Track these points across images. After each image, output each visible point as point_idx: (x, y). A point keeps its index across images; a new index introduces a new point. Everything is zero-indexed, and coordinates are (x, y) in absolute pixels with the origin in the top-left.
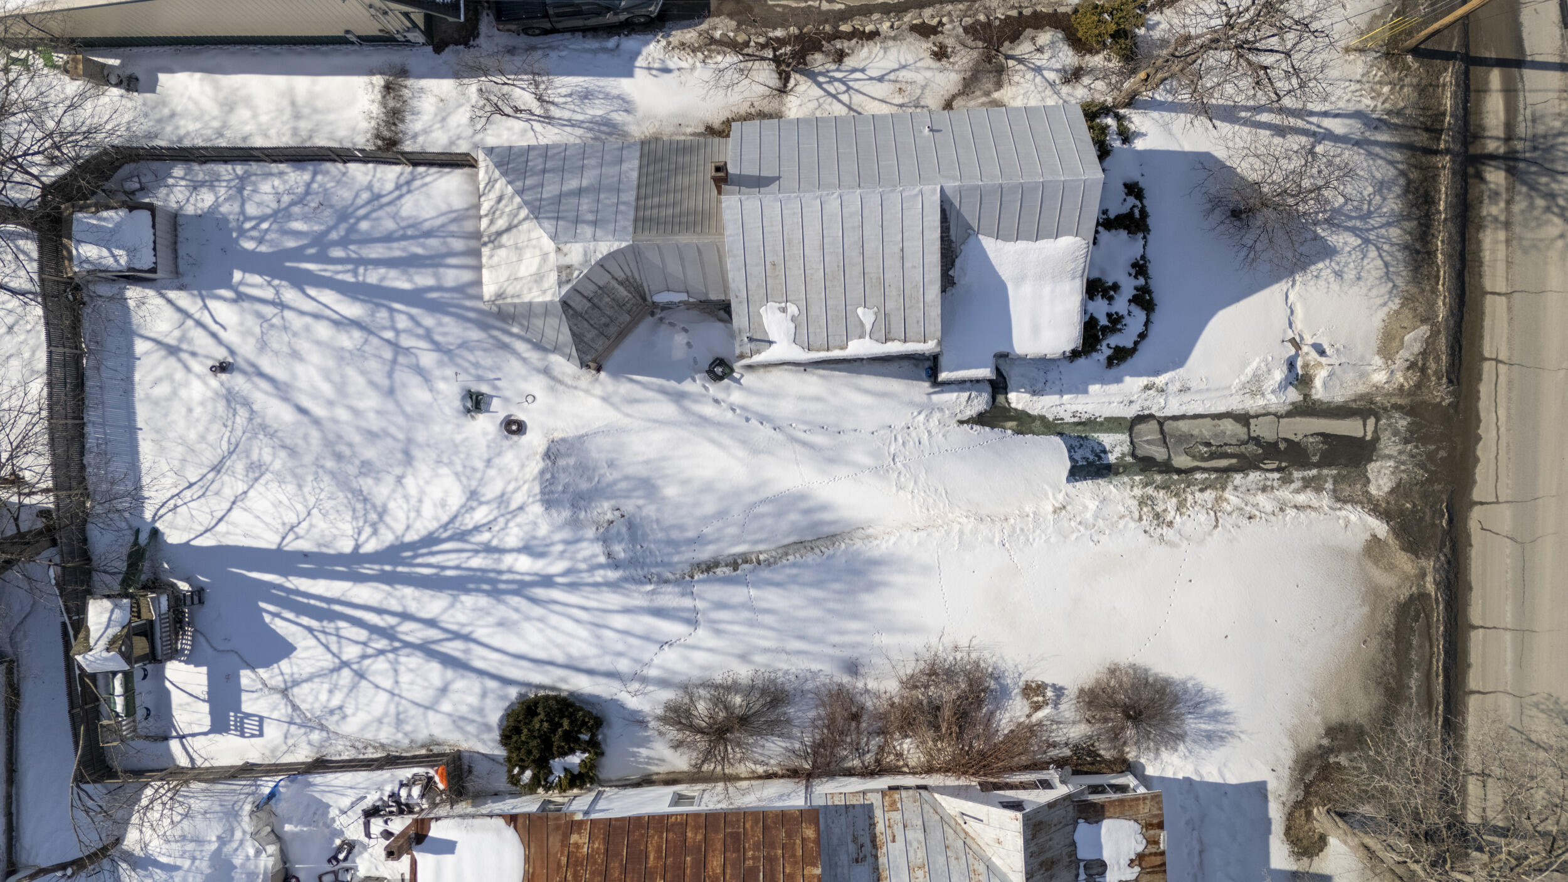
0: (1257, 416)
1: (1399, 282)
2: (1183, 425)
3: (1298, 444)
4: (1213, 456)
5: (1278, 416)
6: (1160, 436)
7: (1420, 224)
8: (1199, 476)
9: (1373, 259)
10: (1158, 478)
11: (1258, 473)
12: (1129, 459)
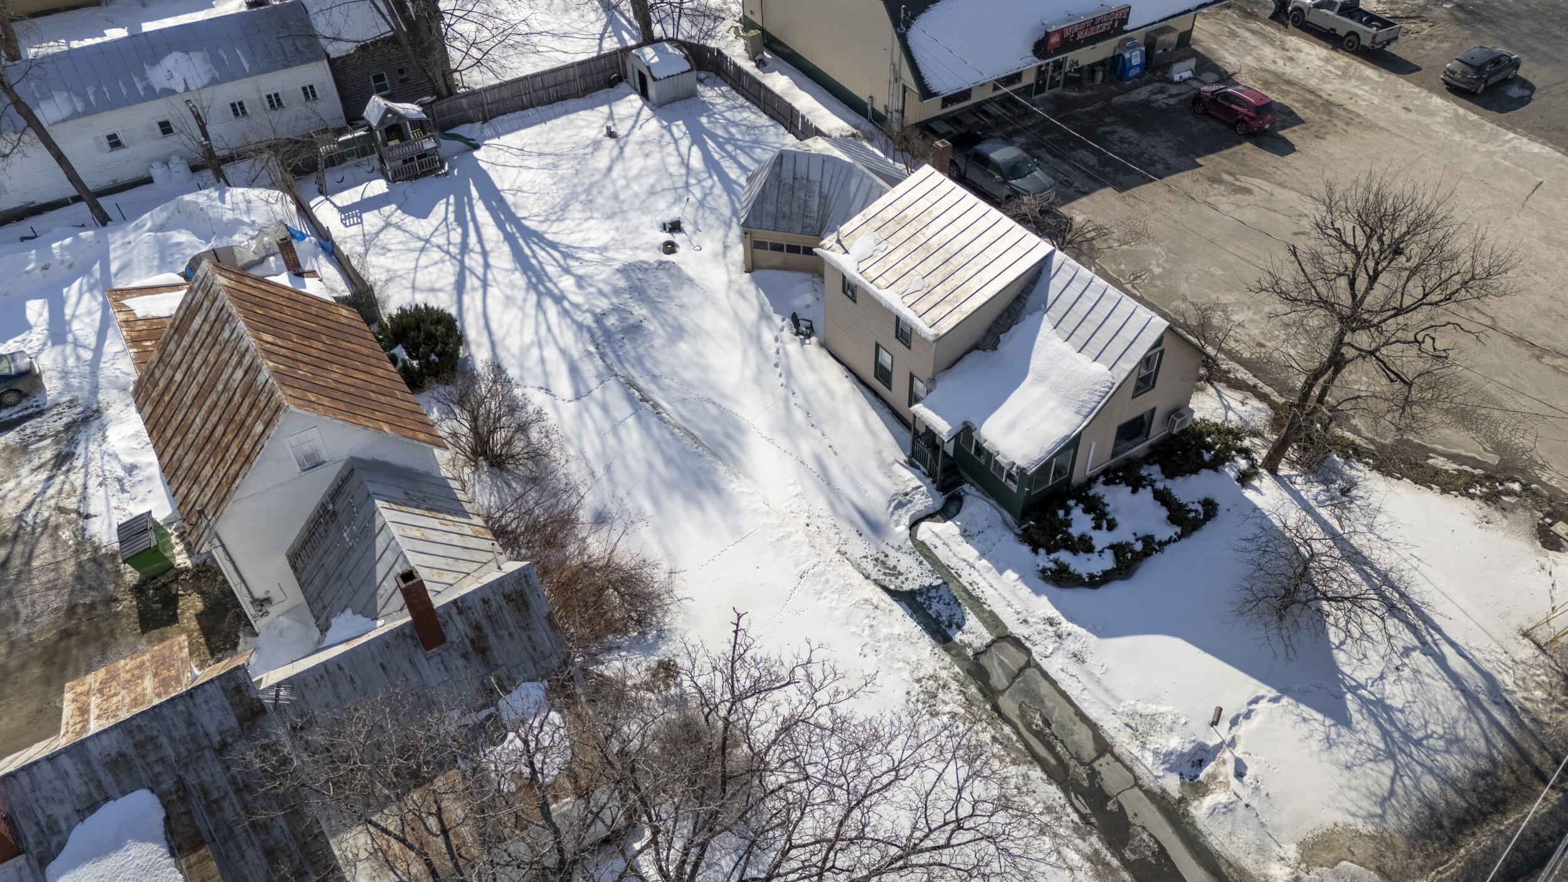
0: (1118, 759)
1: (1391, 821)
2: (1044, 687)
3: (1128, 825)
4: (1039, 735)
5: (1137, 782)
6: (1016, 670)
7: (1467, 811)
8: (1007, 729)
9: (1383, 773)
10: (973, 690)
11: (1062, 795)
12: (970, 652)
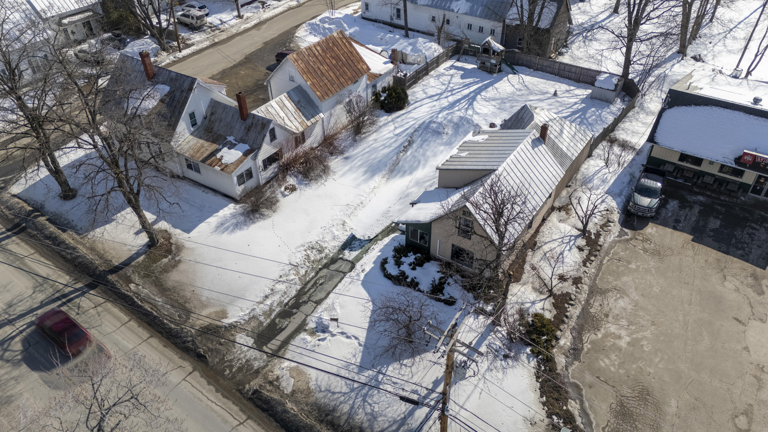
0: (315, 308)
2: (336, 280)
3: (290, 317)
4: (315, 283)
5: (307, 316)
6: (340, 270)
8: (313, 274)
10: (325, 261)
11: (293, 295)
12: (341, 256)
